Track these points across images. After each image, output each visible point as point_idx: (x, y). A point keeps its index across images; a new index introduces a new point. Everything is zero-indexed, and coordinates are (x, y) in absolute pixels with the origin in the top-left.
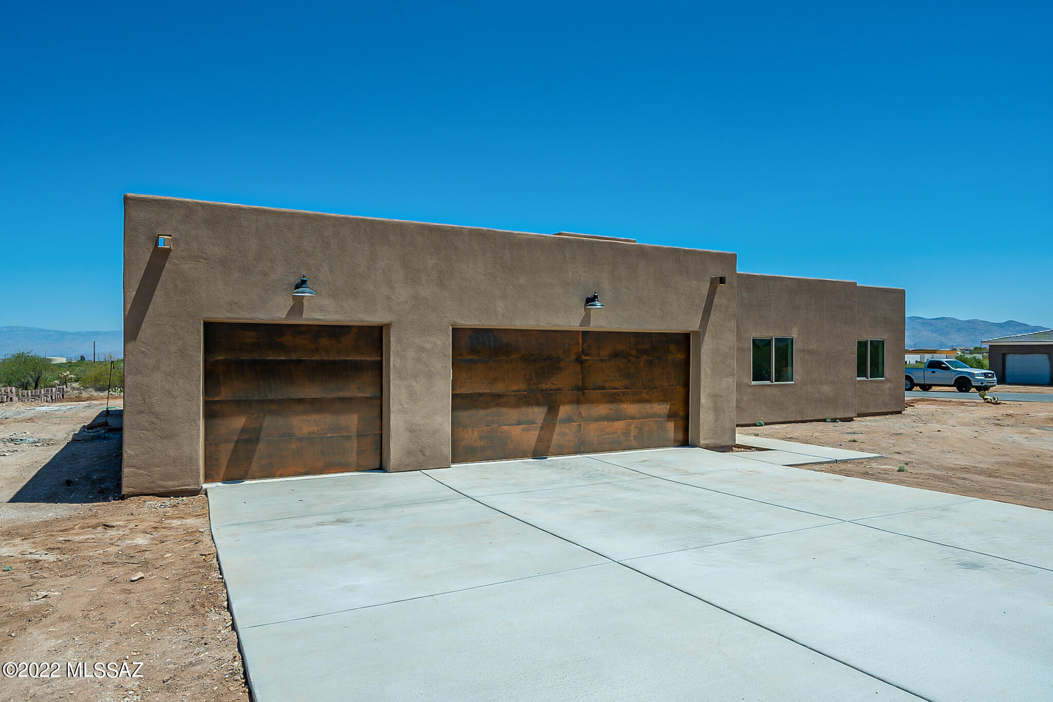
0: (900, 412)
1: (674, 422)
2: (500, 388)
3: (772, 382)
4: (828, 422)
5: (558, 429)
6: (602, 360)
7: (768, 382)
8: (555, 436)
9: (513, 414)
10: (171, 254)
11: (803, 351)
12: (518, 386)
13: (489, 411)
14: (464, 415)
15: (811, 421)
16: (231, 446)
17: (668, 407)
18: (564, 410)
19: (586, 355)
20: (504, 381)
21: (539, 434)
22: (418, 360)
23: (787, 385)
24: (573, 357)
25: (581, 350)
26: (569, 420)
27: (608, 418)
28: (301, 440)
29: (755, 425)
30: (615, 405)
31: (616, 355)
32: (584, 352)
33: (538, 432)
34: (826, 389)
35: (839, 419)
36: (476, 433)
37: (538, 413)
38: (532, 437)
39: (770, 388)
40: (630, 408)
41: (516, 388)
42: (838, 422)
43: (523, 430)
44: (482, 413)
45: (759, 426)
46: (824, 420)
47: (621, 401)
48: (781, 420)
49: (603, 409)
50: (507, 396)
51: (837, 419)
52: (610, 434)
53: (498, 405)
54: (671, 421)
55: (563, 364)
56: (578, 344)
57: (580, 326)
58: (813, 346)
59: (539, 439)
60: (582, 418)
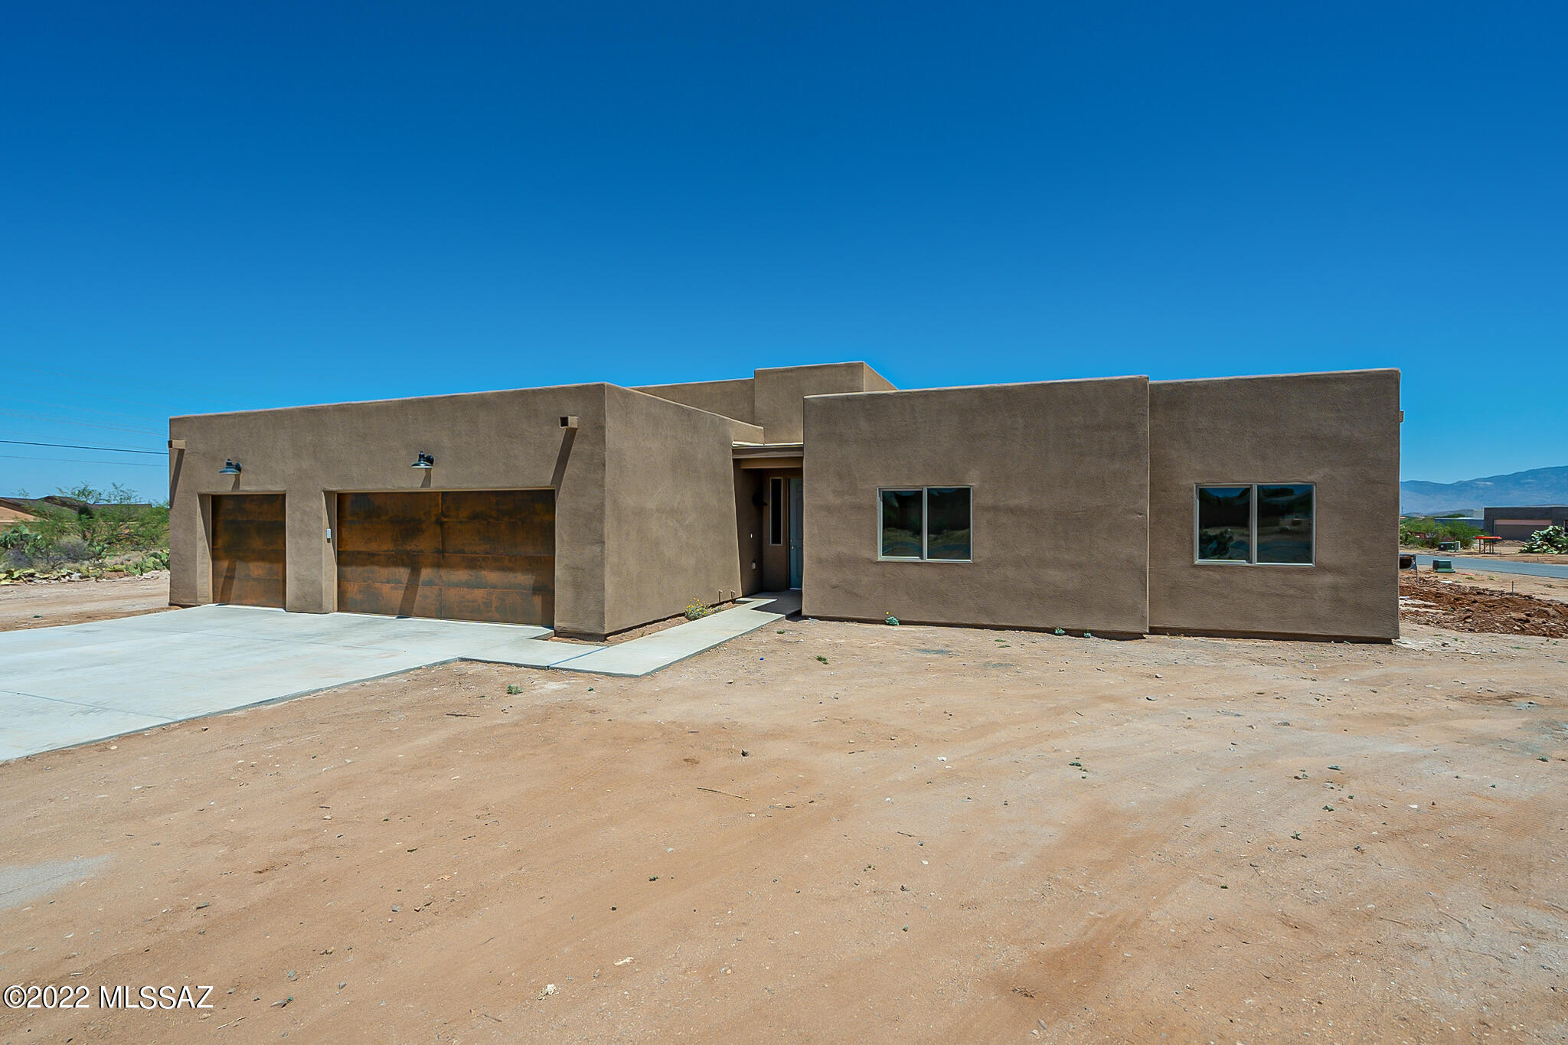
0: (1388, 642)
1: (542, 596)
2: (373, 547)
3: (922, 559)
4: (1056, 635)
5: (420, 588)
6: (461, 522)
7: (916, 559)
8: (417, 597)
9: (384, 572)
10: (185, 452)
11: (995, 509)
12: (386, 546)
13: (365, 568)
14: (348, 570)
15: (1020, 629)
16: (223, 579)
17: (534, 577)
18: (426, 573)
19: (445, 517)
20: (376, 541)
21: (404, 593)
22: (302, 521)
23: (956, 564)
24: (433, 519)
25: (440, 511)
26: (430, 583)
27: (468, 585)
28: (254, 579)
29: (883, 622)
30: (475, 571)
31: (475, 517)
32: (443, 514)
33: (403, 592)
34: (1055, 576)
35: (1090, 631)
36: (356, 587)
37: (403, 573)
38: (397, 596)
39: (916, 568)
40: (492, 576)
41: (386, 548)
42: (1089, 637)
43: (392, 588)
44: (360, 569)
45: (889, 624)
46: (1051, 631)
47: (481, 568)
48: (942, 620)
49: (461, 575)
50: (379, 555)
51: (1086, 631)
52: (469, 602)
53: (372, 563)
54: (539, 595)
55: (424, 526)
56: (438, 505)
57: (422, 487)
58: (1023, 500)
59: (405, 599)
60: (443, 581)
